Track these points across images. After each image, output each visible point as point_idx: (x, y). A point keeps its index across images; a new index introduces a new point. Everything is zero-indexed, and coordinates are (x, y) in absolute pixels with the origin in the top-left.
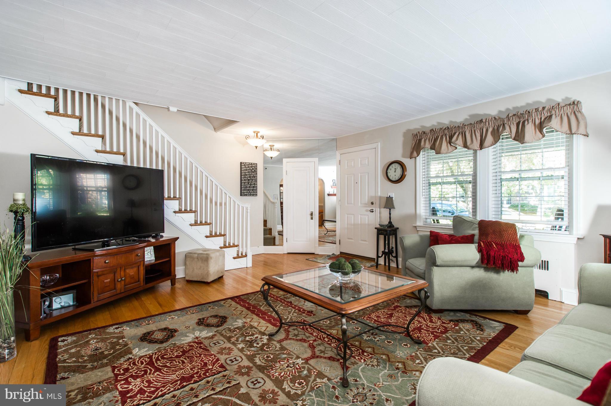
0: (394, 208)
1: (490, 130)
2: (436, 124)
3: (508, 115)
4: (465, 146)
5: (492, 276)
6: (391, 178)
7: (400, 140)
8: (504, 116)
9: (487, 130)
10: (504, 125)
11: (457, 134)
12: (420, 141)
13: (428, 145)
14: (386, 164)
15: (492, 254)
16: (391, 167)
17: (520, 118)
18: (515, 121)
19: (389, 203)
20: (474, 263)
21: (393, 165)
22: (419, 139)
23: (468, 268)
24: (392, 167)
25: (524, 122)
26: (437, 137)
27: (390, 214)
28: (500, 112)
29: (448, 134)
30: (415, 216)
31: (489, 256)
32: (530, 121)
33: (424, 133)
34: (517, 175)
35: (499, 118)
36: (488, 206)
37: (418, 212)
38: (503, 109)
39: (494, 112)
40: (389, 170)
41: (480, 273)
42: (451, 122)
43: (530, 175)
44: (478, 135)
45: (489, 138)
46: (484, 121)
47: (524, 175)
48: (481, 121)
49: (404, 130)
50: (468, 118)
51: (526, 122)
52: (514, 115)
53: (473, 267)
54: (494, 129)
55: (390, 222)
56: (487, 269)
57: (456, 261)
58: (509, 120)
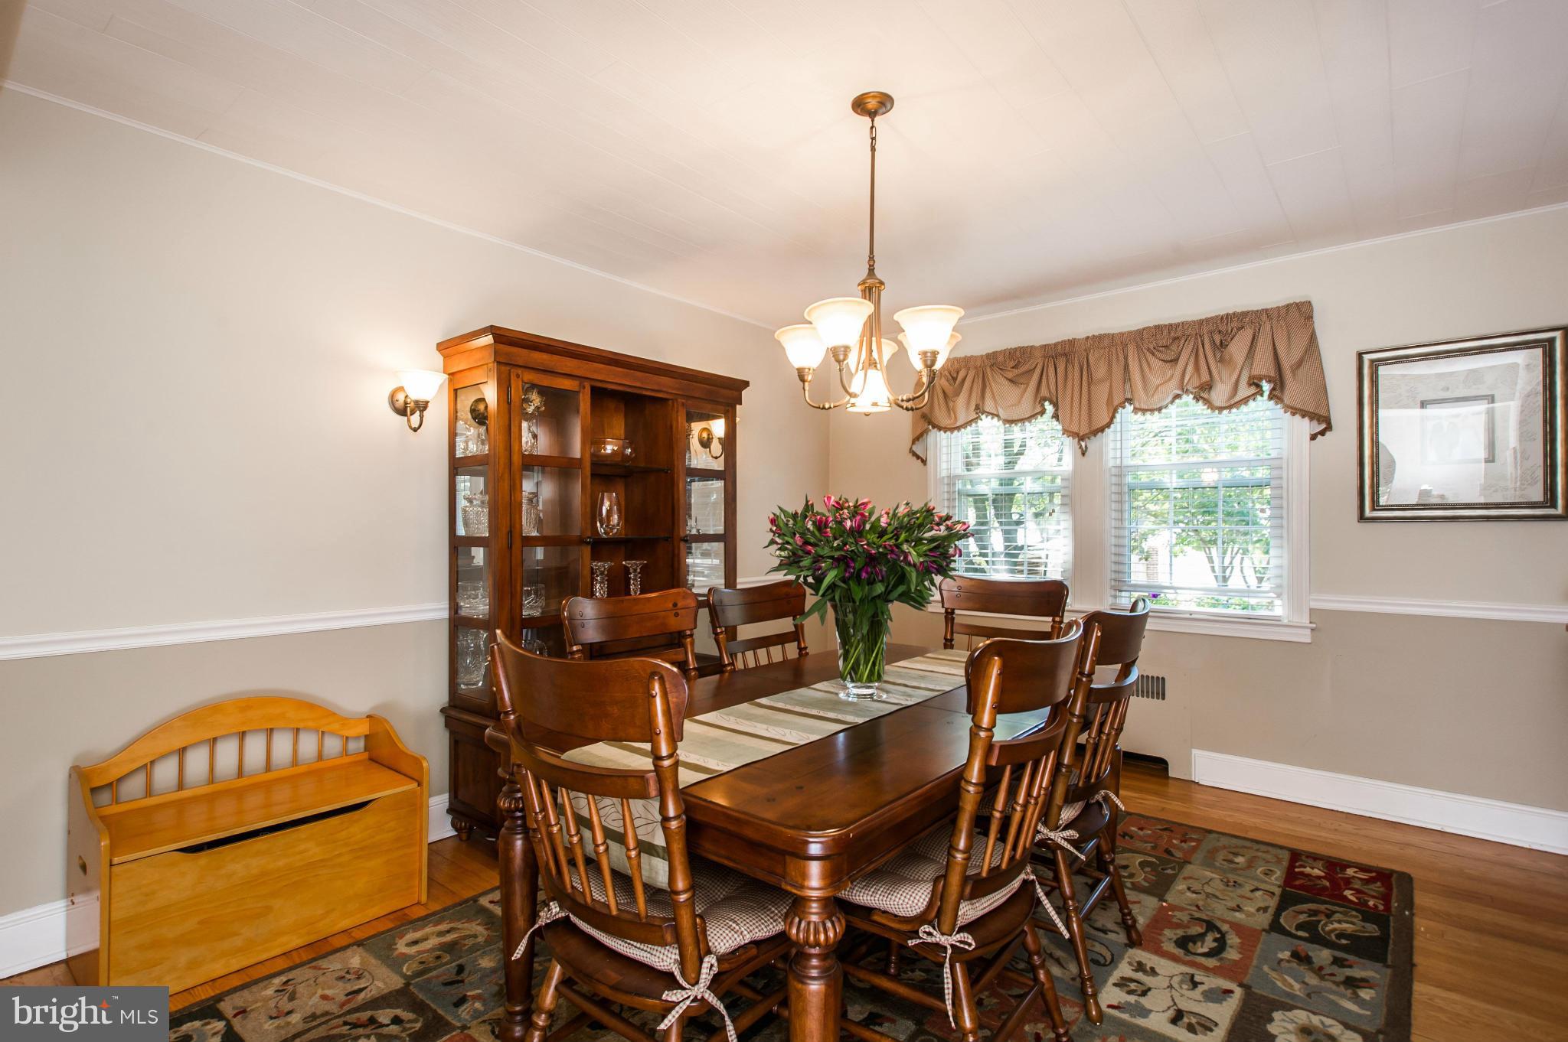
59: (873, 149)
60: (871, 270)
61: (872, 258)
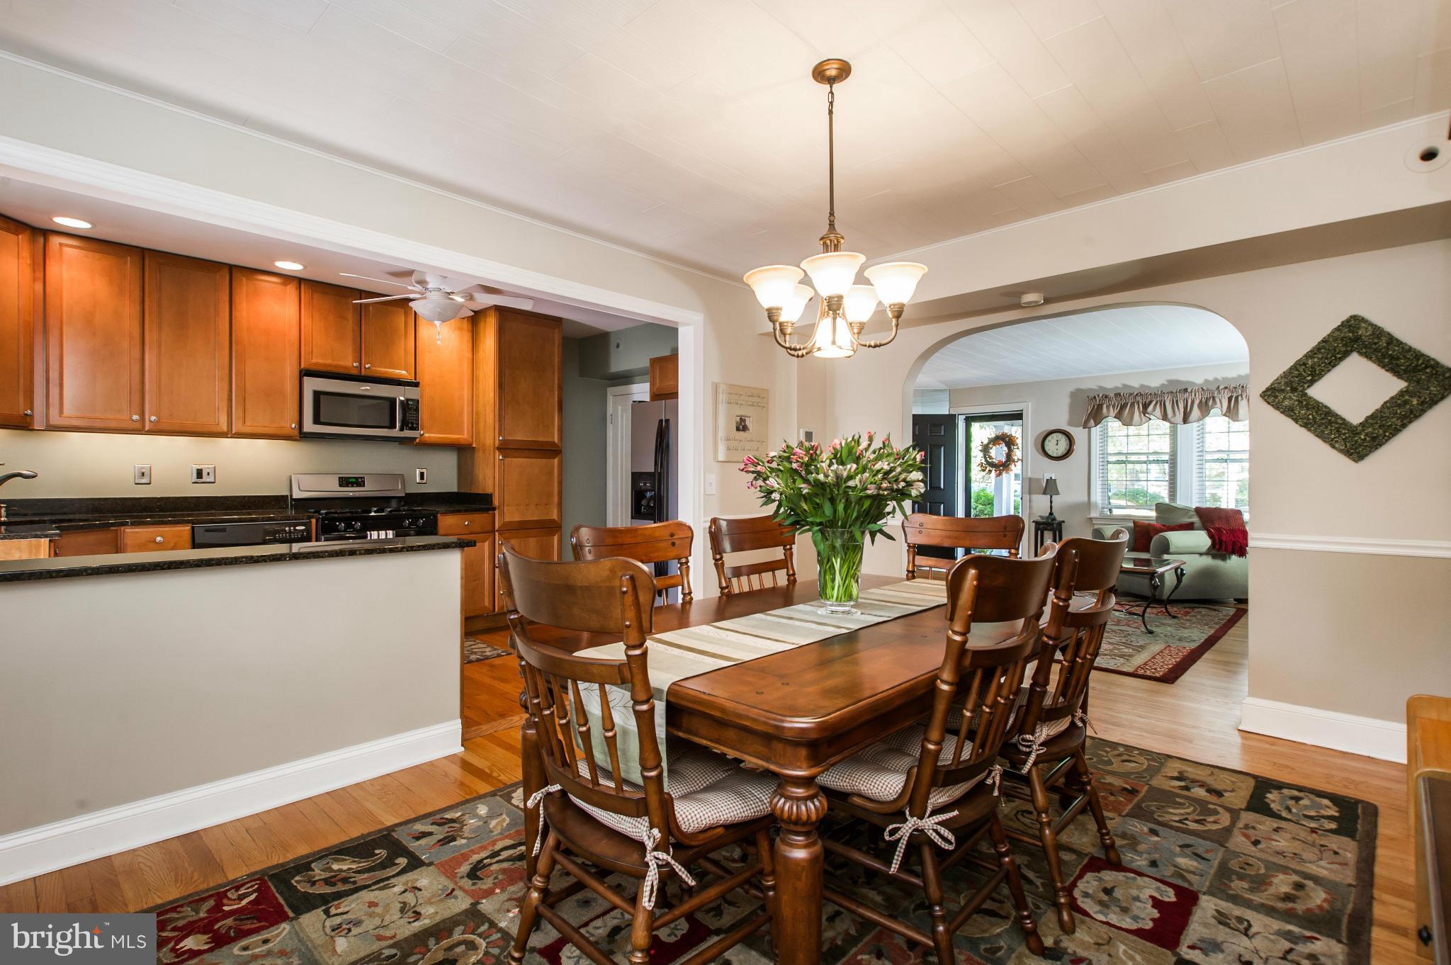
0: (1058, 493)
1: (1197, 402)
2: (1120, 386)
3: (1218, 387)
4: (1165, 418)
5: (1219, 563)
6: (1050, 453)
7: (1066, 402)
8: (1213, 387)
9: (1193, 402)
10: (1214, 398)
11: (1154, 403)
12: (1100, 406)
13: (1113, 413)
14: (1040, 434)
15: (1224, 539)
16: (1049, 438)
17: (1232, 392)
18: (1227, 395)
19: (1050, 488)
20: (1204, 549)
21: (1054, 435)
22: (1098, 405)
23: (1197, 555)
24: (1053, 438)
25: (1237, 398)
26: (1126, 405)
27: (1051, 502)
28: (1207, 381)
29: (1141, 401)
30: (1088, 505)
31: (1221, 541)
32: (1244, 396)
33: (1106, 397)
34: (1224, 456)
35: (1208, 390)
36: (1191, 492)
37: (1093, 499)
38: (1211, 378)
39: (1199, 380)
40: (1047, 441)
41: (1207, 561)
42: (1142, 386)
43: (1237, 456)
44: (1181, 406)
45: (1196, 412)
46: (1189, 390)
47: (1232, 456)
48: (1186, 390)
49: (1072, 388)
50: (1166, 383)
51: (1240, 398)
52: (1226, 388)
53: (1201, 554)
54: (1201, 401)
55: (1051, 514)
56: (1214, 557)
57: (1190, 547)
58: (1219, 392)
59: (831, 112)
60: (832, 225)
61: (832, 214)
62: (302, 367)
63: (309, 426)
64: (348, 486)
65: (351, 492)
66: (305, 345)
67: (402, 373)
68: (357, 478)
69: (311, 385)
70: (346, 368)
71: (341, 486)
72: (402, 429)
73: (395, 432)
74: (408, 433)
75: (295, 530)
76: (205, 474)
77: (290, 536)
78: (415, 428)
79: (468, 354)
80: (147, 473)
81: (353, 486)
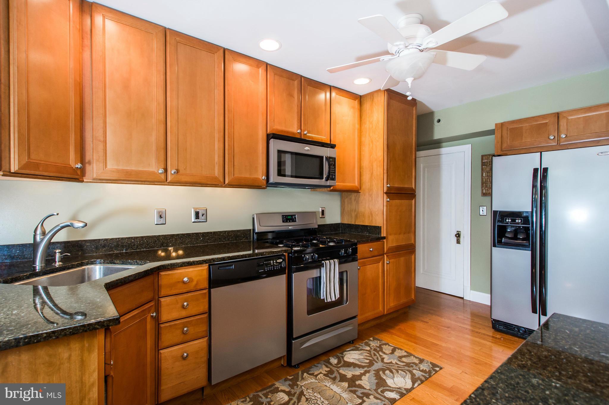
62: (268, 132)
63: (274, 178)
64: (287, 222)
65: (290, 226)
66: (270, 115)
67: (324, 138)
68: (292, 216)
69: (276, 145)
70: (293, 133)
71: (283, 222)
72: (327, 180)
73: (322, 182)
74: (329, 183)
75: (276, 262)
76: (200, 215)
77: (274, 268)
78: (333, 179)
79: (357, 126)
80: (163, 216)
81: (290, 222)
